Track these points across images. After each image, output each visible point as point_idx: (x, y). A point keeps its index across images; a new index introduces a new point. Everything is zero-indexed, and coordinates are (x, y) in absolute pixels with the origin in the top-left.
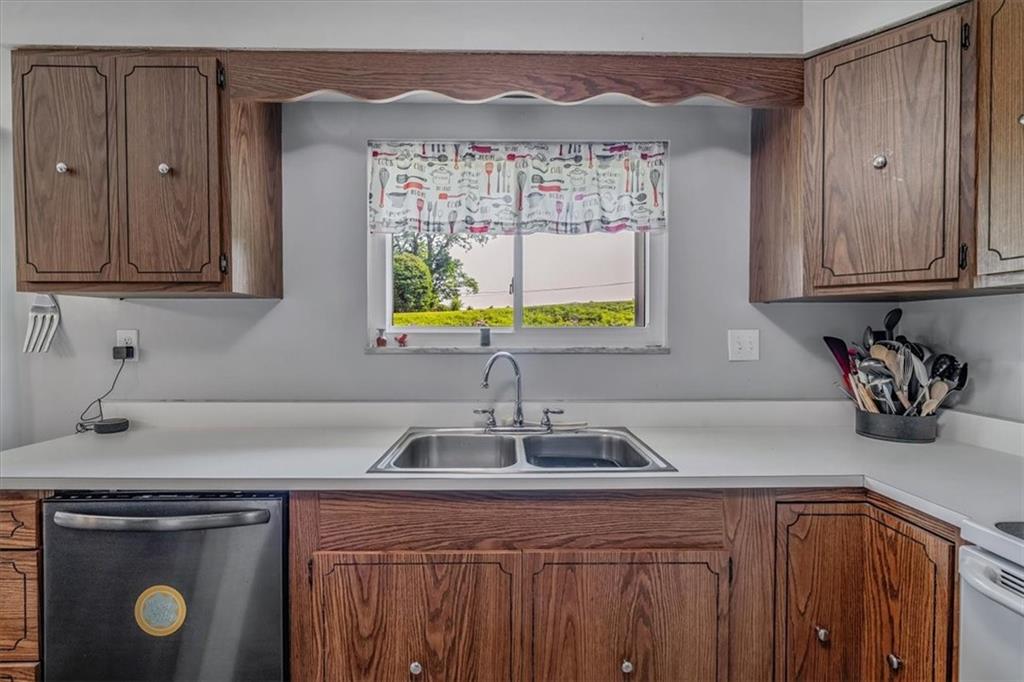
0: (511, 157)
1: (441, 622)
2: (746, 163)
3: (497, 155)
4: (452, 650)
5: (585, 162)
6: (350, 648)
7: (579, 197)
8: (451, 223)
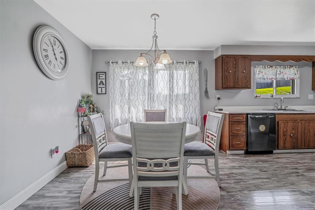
0: (275, 68)
1: (294, 130)
2: (311, 68)
3: (273, 67)
4: (295, 133)
5: (286, 68)
6: (283, 133)
7: (285, 74)
8: (267, 78)
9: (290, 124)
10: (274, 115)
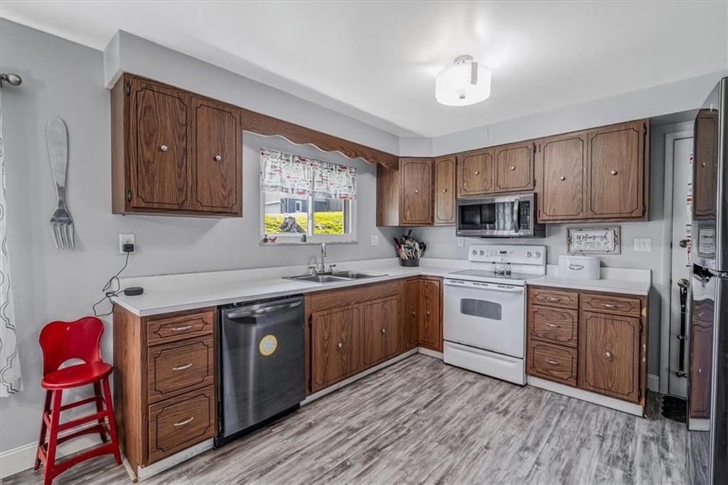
0: (312, 165)
1: (344, 330)
3: (307, 163)
5: (334, 171)
6: (322, 344)
7: (332, 184)
8: (292, 190)
9: (337, 317)
10: (301, 297)
